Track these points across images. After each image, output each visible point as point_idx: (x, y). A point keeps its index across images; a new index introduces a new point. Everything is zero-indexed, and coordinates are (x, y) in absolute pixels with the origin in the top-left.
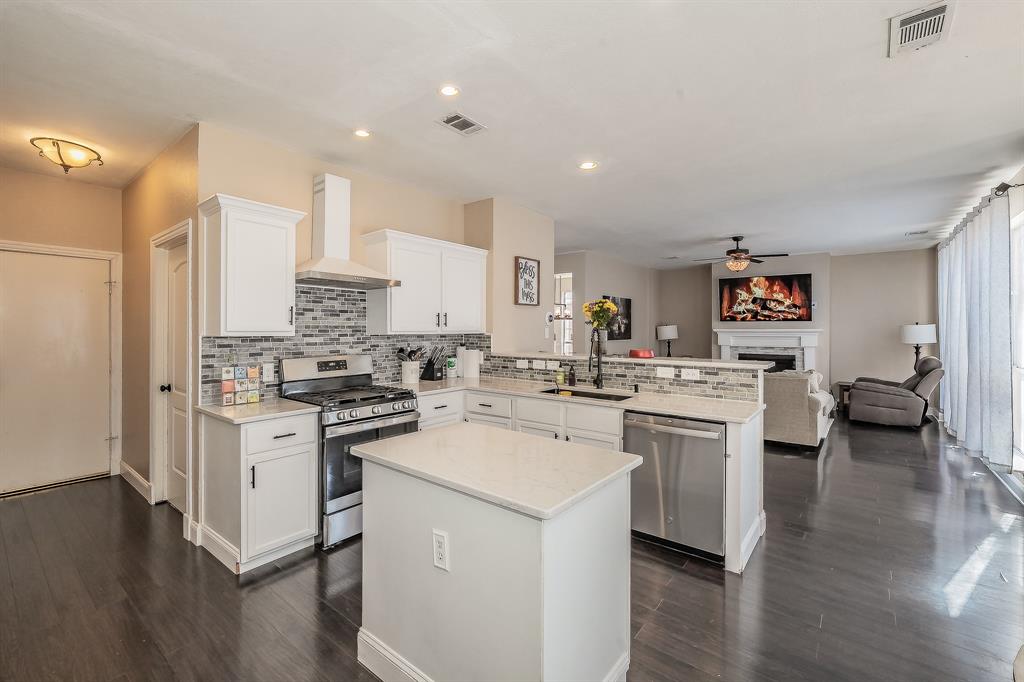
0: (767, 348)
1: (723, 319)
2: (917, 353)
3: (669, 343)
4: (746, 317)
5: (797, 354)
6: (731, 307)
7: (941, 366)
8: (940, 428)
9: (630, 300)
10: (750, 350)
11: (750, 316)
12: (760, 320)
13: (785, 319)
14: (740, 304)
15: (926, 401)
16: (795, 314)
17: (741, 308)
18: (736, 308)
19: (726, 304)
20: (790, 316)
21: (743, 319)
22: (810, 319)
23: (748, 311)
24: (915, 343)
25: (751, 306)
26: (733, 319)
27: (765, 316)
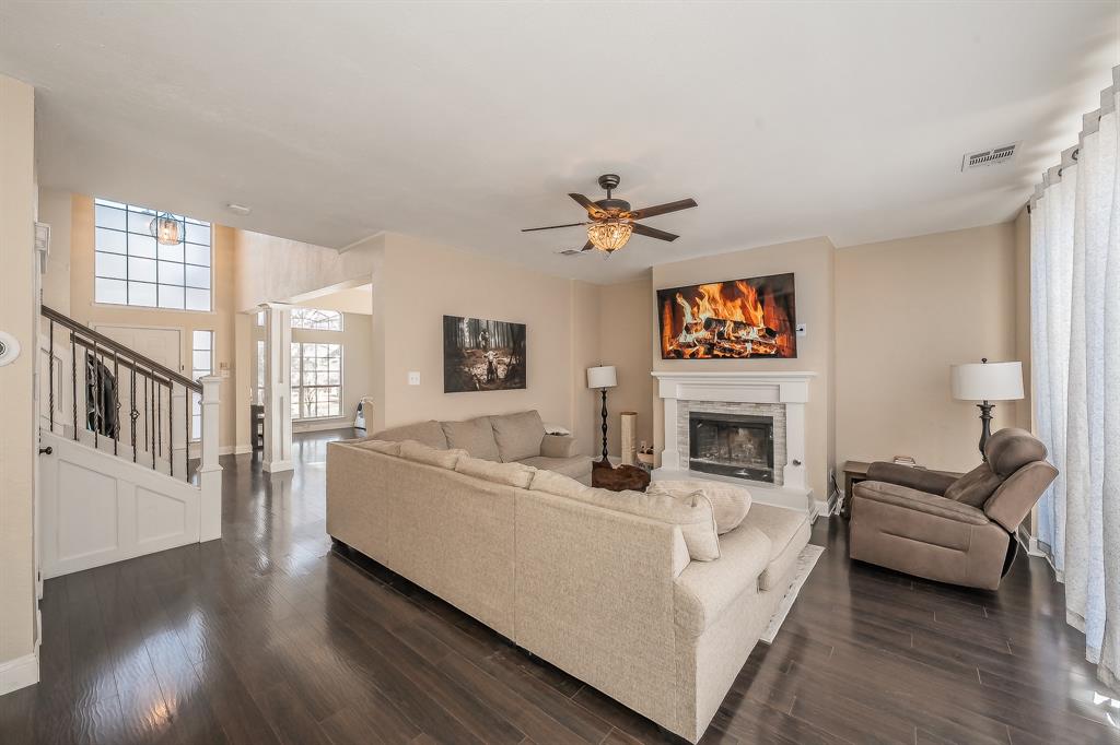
0: (729, 403)
1: (666, 356)
2: (986, 419)
3: (604, 393)
4: (697, 352)
5: (776, 414)
6: (675, 335)
7: (1044, 453)
8: (1034, 568)
9: (522, 328)
10: (705, 406)
11: (702, 350)
12: (717, 357)
13: (756, 355)
14: (688, 329)
15: (1012, 535)
16: (771, 347)
17: (690, 338)
18: (682, 339)
19: (668, 331)
20: (762, 350)
21: (693, 356)
22: (794, 355)
23: (700, 341)
24: (981, 397)
25: (703, 334)
26: (679, 355)
27: (724, 350)
